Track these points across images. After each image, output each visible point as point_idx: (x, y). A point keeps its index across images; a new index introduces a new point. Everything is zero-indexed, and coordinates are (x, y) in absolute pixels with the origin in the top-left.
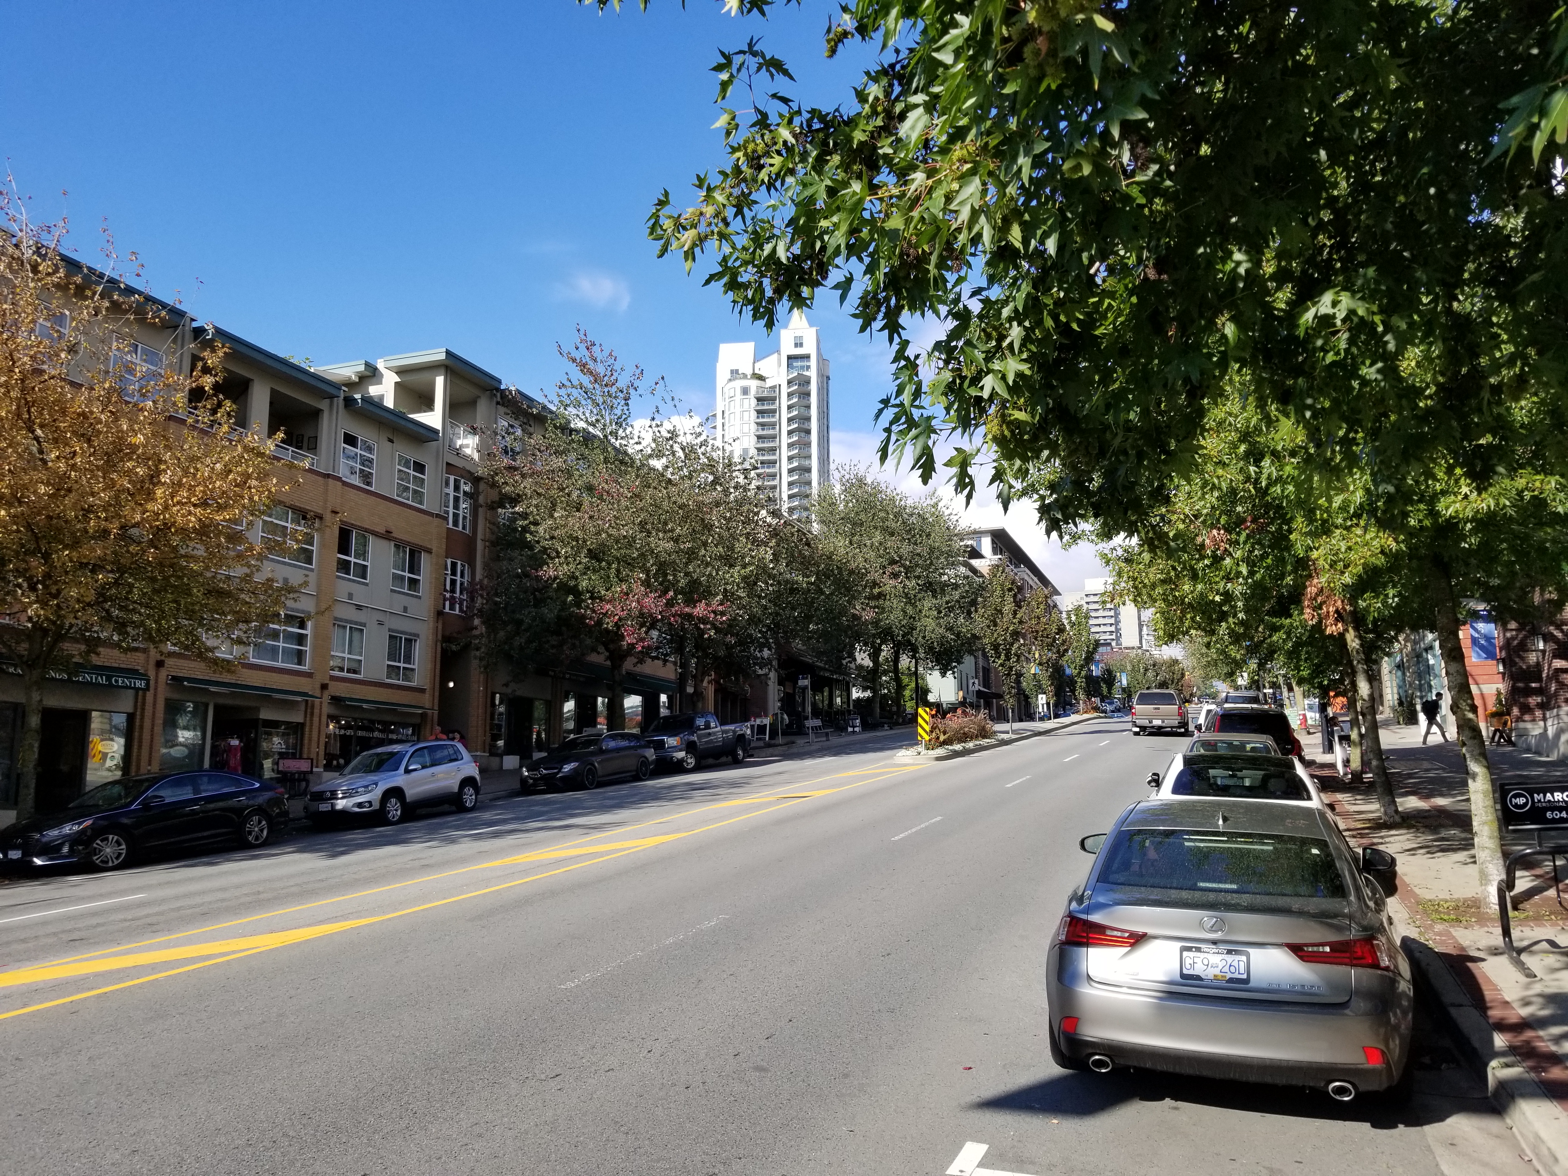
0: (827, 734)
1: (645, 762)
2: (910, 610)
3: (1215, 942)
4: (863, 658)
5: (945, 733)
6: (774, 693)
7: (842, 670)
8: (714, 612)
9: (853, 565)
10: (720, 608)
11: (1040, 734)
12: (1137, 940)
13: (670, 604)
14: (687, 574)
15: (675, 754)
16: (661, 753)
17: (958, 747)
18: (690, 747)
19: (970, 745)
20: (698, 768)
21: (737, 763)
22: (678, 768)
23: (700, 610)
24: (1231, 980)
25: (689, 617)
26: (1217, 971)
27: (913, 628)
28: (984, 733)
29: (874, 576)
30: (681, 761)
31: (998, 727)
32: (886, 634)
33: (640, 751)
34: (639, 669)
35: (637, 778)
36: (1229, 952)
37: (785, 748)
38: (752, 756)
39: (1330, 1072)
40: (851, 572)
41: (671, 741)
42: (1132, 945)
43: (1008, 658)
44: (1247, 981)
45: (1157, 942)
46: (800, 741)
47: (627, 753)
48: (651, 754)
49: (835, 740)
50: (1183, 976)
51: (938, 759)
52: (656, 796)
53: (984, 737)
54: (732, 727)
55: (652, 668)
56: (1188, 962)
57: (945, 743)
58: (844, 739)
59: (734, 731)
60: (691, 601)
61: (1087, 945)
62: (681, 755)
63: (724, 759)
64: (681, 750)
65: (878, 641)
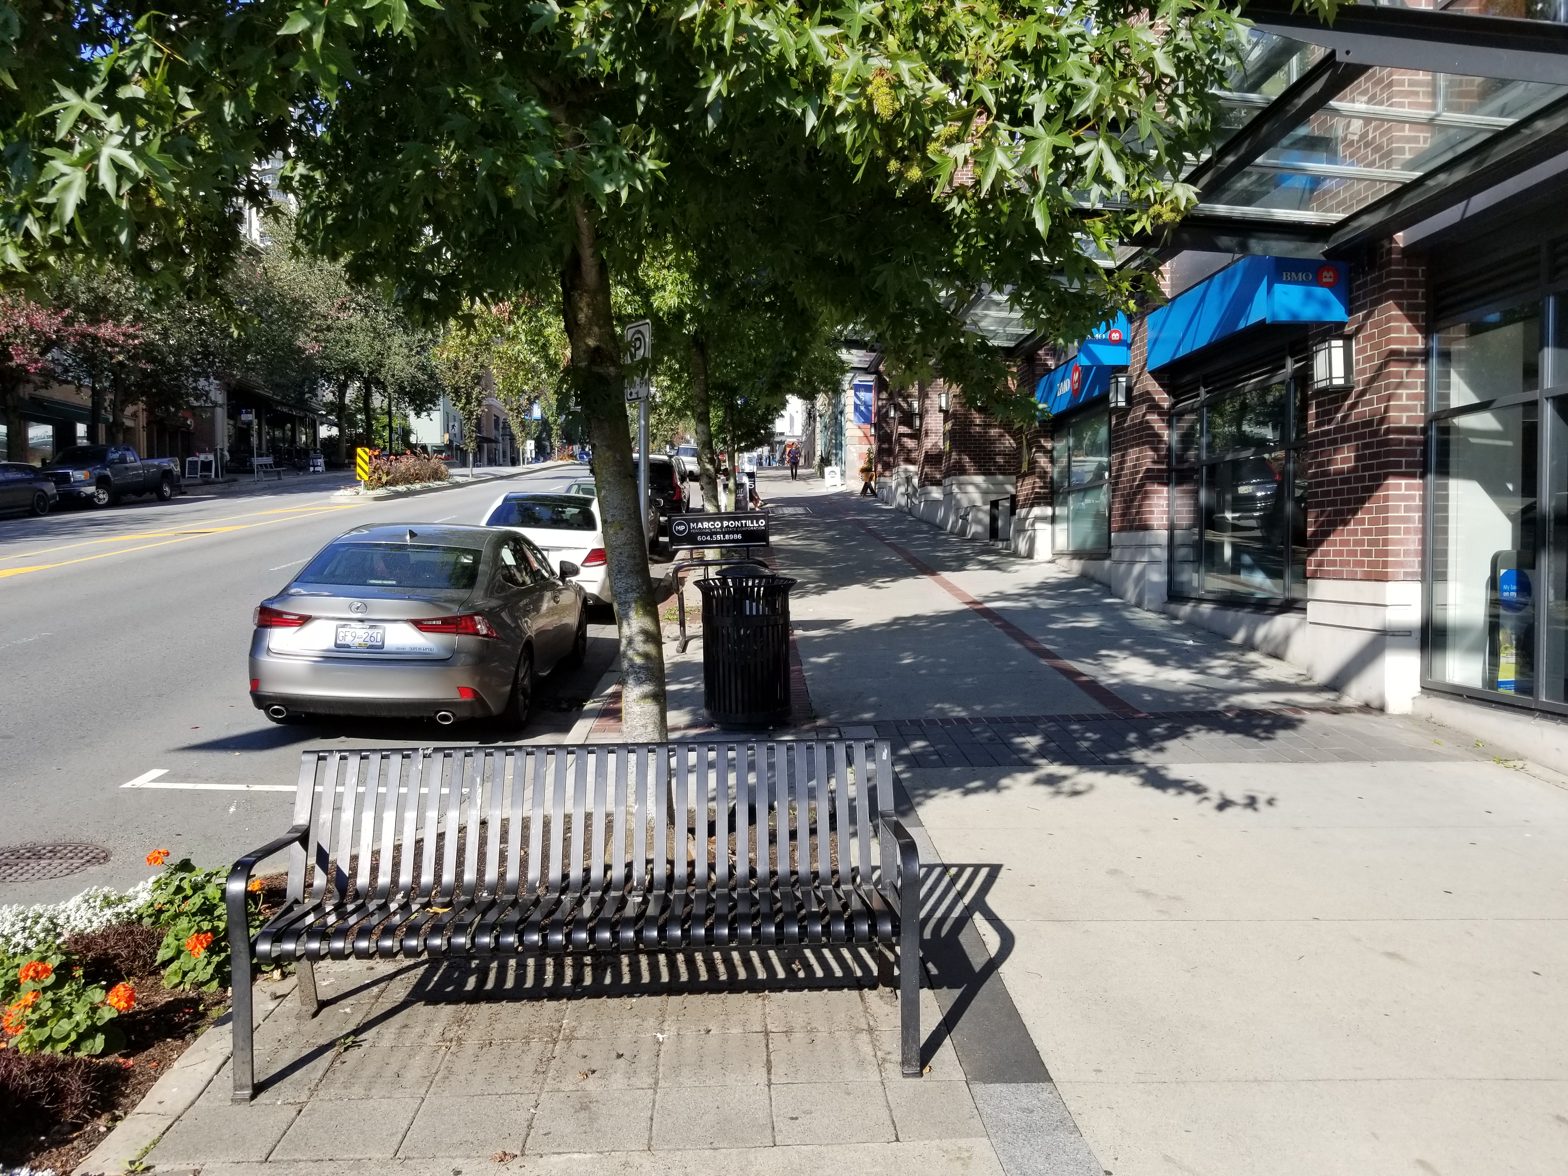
0: (279, 473)
1: (44, 496)
2: (378, 345)
3: (361, 621)
4: (328, 395)
5: (388, 474)
6: (223, 428)
7: (302, 404)
8: (124, 334)
9: (297, 293)
10: (131, 330)
11: (502, 478)
12: (304, 620)
13: (69, 321)
14: (90, 290)
15: (83, 489)
16: (65, 487)
17: (401, 488)
18: (102, 482)
19: (418, 486)
20: (113, 504)
21: (163, 500)
22: (89, 504)
23: (106, 330)
24: (371, 647)
25: (95, 339)
26: (361, 641)
27: (381, 366)
28: (436, 475)
29: (322, 308)
30: (92, 496)
31: (452, 471)
32: (352, 370)
33: (37, 485)
34: (43, 393)
35: (34, 514)
36: (371, 627)
37: (225, 486)
38: (184, 493)
39: (435, 705)
40: (295, 301)
41: (78, 475)
42: (301, 625)
43: (468, 402)
44: (382, 647)
45: (317, 622)
46: (244, 480)
47: (19, 485)
48: (50, 488)
49: (288, 479)
50: (336, 645)
51: (377, 499)
52: (43, 531)
53: (440, 479)
54: (156, 462)
55: (59, 393)
56: (341, 635)
57: (384, 485)
58: (302, 478)
59: (158, 467)
60: (94, 321)
61: (271, 626)
62: (91, 489)
63: (147, 496)
64: (90, 485)
65: (342, 377)
